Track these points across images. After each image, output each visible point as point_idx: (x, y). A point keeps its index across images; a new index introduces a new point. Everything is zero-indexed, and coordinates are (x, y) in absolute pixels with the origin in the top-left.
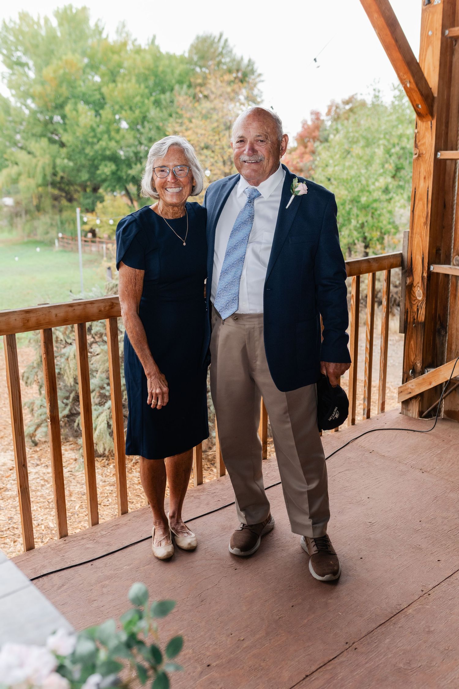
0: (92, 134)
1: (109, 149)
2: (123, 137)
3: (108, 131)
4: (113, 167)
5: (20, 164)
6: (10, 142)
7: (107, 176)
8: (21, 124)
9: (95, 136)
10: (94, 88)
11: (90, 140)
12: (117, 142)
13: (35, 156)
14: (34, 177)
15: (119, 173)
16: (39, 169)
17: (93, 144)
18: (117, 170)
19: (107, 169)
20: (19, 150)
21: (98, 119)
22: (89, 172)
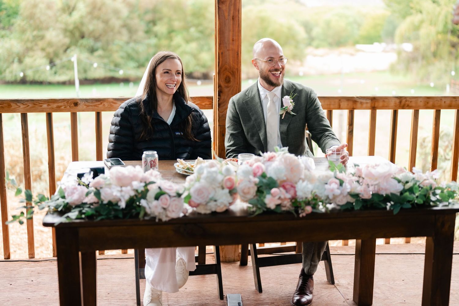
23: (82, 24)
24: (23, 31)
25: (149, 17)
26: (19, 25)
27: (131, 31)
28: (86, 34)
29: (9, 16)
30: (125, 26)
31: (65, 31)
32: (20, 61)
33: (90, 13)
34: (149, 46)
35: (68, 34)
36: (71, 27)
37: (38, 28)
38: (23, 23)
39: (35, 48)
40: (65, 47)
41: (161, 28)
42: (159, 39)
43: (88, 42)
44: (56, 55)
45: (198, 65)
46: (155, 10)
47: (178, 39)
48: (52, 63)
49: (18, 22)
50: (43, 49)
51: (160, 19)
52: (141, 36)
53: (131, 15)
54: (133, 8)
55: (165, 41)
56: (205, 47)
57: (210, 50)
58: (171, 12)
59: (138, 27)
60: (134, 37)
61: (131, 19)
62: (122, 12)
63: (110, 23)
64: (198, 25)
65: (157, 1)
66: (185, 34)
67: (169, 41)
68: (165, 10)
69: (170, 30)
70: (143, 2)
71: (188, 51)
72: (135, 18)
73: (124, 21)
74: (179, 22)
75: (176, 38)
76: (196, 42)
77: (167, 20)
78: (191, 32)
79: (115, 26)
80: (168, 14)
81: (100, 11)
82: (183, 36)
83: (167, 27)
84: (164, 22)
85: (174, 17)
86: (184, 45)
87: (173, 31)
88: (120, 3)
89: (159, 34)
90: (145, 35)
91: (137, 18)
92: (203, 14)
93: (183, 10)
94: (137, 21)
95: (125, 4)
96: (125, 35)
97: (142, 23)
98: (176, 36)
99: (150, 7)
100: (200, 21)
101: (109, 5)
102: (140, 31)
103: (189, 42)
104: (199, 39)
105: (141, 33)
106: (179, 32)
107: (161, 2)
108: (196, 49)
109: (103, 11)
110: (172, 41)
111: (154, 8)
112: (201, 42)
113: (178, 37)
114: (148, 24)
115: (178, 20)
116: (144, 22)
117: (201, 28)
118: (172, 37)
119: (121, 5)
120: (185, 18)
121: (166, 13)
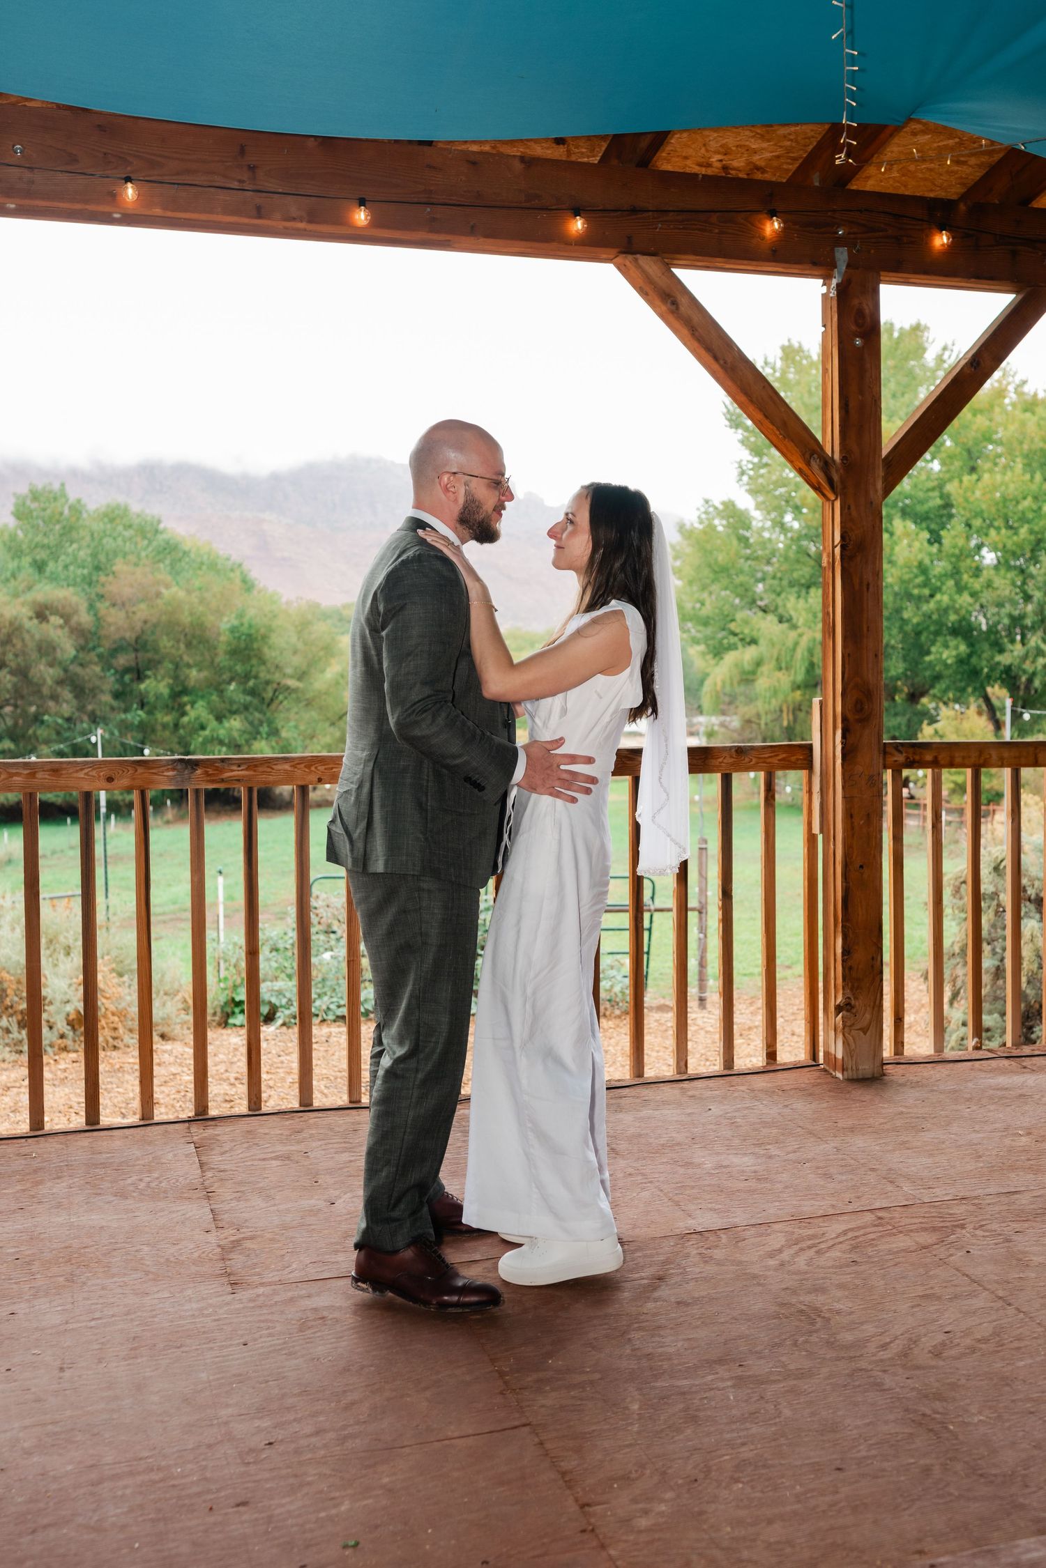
0: (920, 579)
1: (957, 612)
2: (989, 585)
3: (956, 573)
4: (963, 648)
5: (761, 641)
6: (742, 597)
7: (946, 666)
8: (768, 563)
9: (925, 584)
10: (930, 484)
11: (916, 592)
12: (974, 594)
13: (794, 627)
14: (787, 669)
15: (974, 660)
16: (800, 653)
17: (920, 599)
18: (970, 656)
19: (947, 652)
20: (760, 614)
21: (935, 548)
22: (905, 659)
25: (122, 660)
27: (81, 691)
30: (69, 680)
34: (125, 727)
41: (156, 686)
42: (153, 711)
46: (139, 644)
47: (198, 711)
51: (154, 664)
52: (106, 703)
53: (81, 655)
54: (87, 639)
55: (167, 714)
56: (264, 729)
57: (274, 732)
58: (178, 649)
59: (98, 683)
60: (90, 708)
61: (82, 665)
62: (61, 649)
63: (30, 675)
64: (247, 677)
65: (145, 622)
66: (214, 698)
67: (175, 714)
68: (165, 643)
69: (179, 688)
70: (110, 625)
71: (222, 737)
72: (91, 662)
73: (66, 670)
74: (200, 670)
75: (192, 707)
76: (243, 716)
77: (170, 666)
78: (228, 694)
79: (44, 680)
80: (173, 651)
81: (8, 647)
82: (208, 703)
83: (171, 681)
84: (162, 672)
85: (186, 658)
86: (213, 723)
87: (185, 691)
88: (55, 627)
89: (152, 698)
90: (115, 703)
91: (96, 664)
92: (259, 649)
93: (207, 641)
94: (98, 669)
95: (66, 629)
96: (67, 702)
97: (108, 674)
98: (193, 704)
99: (130, 636)
100: (252, 666)
101: (28, 632)
102: (102, 691)
103: (225, 716)
104: (251, 710)
105: (107, 698)
106: (200, 693)
107: (155, 626)
108: (244, 732)
109: (14, 646)
110: (184, 714)
111: (137, 639)
112: (257, 715)
113: (196, 706)
114: (122, 677)
115: (196, 665)
116: (112, 671)
117: (251, 683)
118: (182, 706)
119: (59, 632)
120: (212, 662)
121: (167, 650)
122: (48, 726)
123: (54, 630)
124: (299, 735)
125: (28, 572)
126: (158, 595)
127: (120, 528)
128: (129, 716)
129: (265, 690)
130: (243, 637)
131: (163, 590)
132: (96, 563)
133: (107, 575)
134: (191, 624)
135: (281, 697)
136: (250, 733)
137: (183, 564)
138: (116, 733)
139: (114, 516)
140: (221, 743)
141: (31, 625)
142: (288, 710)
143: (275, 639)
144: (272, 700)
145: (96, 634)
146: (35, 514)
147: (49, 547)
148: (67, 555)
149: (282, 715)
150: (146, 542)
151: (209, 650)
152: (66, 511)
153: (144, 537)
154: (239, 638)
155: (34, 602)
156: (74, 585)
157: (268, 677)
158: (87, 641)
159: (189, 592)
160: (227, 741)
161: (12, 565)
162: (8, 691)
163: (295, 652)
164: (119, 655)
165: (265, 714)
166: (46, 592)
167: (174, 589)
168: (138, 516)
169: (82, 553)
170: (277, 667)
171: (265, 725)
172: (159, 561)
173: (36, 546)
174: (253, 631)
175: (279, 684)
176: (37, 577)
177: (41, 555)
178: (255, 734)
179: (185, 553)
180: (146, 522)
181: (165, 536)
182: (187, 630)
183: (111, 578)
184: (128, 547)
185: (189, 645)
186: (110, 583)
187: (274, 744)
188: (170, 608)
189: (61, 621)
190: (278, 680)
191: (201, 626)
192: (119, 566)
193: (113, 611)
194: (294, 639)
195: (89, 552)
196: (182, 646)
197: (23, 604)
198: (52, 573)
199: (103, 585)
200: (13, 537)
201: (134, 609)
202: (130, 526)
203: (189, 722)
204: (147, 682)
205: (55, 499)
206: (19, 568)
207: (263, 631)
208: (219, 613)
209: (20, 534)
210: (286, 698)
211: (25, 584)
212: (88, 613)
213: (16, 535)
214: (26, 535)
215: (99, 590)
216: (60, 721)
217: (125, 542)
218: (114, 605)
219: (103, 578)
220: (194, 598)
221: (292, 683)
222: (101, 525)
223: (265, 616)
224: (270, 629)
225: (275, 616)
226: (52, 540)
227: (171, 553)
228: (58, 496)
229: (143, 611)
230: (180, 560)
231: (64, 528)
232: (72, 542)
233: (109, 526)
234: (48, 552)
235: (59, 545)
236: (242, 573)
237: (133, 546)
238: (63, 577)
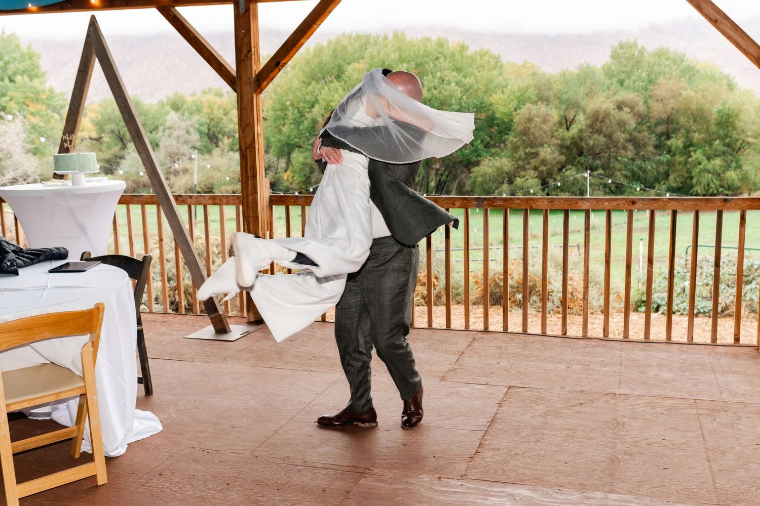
23: (581, 139)
24: (515, 149)
25: (660, 129)
26: (511, 142)
27: (638, 145)
28: (585, 150)
29: (501, 132)
30: (632, 140)
31: (561, 146)
32: (511, 182)
33: (591, 126)
34: (659, 163)
35: (564, 150)
36: (569, 142)
37: (532, 145)
38: (515, 140)
39: (527, 167)
40: (560, 167)
41: (676, 142)
42: (674, 155)
43: (587, 159)
44: (550, 174)
45: (721, 186)
46: (669, 120)
47: (697, 155)
48: (544, 183)
49: (511, 138)
50: (535, 168)
51: (676, 131)
52: (650, 151)
53: (639, 127)
54: (642, 119)
55: (681, 157)
56: (734, 165)
57: (739, 167)
58: (689, 122)
59: (647, 141)
60: (642, 153)
61: (639, 132)
62: (629, 124)
63: (613, 137)
64: (726, 136)
65: (673, 109)
66: (707, 148)
67: (685, 157)
68: (682, 120)
69: (688, 144)
70: (654, 111)
71: (709, 169)
72: (644, 130)
73: (631, 135)
74: (699, 134)
75: (695, 153)
76: (722, 158)
77: (684, 132)
78: (714, 146)
79: (620, 140)
80: (686, 124)
81: (603, 124)
82: (704, 151)
83: (684, 140)
84: (680, 135)
85: (693, 128)
86: (705, 161)
87: (691, 145)
88: (626, 113)
89: (673, 148)
90: (655, 151)
91: (646, 131)
92: (733, 122)
93: (705, 119)
94: (646, 134)
95: (632, 114)
96: (630, 150)
97: (652, 136)
98: (695, 151)
99: (664, 116)
100: (728, 131)
101: (613, 116)
102: (649, 145)
103: (712, 158)
104: (727, 154)
105: (650, 148)
106: (699, 146)
107: (677, 111)
108: (722, 166)
109: (606, 123)
110: (690, 156)
111: (668, 118)
112: (730, 157)
113: (697, 152)
114: (660, 138)
115: (698, 131)
116: (654, 135)
117: (727, 140)
118: (690, 152)
119: (628, 116)
120: (708, 129)
121: (683, 124)
122: (621, 163)
123: (626, 114)
124: (754, 168)
125: (616, 85)
126: (680, 94)
127: (663, 60)
128: (661, 158)
129: (735, 144)
130: (725, 116)
131: (683, 92)
132: (650, 79)
133: (654, 85)
134: (697, 109)
135: (745, 147)
136: (725, 167)
137: (695, 77)
138: (654, 166)
139: (660, 54)
140: (709, 172)
141: (615, 112)
142: (748, 154)
143: (742, 116)
144: (740, 149)
145: (646, 116)
146: (621, 56)
147: (627, 72)
148: (635, 76)
149: (744, 157)
150: (676, 67)
151: (706, 123)
152: (636, 53)
153: (676, 64)
154: (722, 116)
155: (617, 101)
156: (638, 91)
157: (738, 137)
158: (642, 120)
159: (697, 92)
160: (712, 171)
161: (608, 82)
162: (602, 145)
163: (754, 123)
164: (658, 126)
165: (735, 157)
166: (624, 95)
167: (689, 91)
168: (674, 53)
169: (643, 74)
170: (743, 131)
171: (734, 163)
172: (683, 76)
173: (621, 71)
174: (730, 112)
175: (744, 141)
176: (620, 88)
177: (623, 76)
178: (728, 167)
179: (698, 71)
180: (677, 56)
181: (687, 63)
182: (694, 113)
183: (656, 87)
184: (667, 69)
185: (695, 121)
186: (656, 89)
187: (738, 173)
188: (685, 101)
189: (629, 110)
190: (743, 139)
191: (702, 110)
192: (661, 80)
193: (656, 104)
194: (753, 116)
195: (647, 73)
196: (691, 121)
197: (611, 102)
198: (627, 85)
199: (652, 91)
200: (610, 68)
201: (667, 102)
202: (669, 59)
203: (692, 161)
204: (672, 140)
205: (631, 47)
206: (611, 84)
207: (736, 112)
208: (712, 102)
209: (613, 67)
210: (748, 148)
211: (612, 92)
212: (643, 105)
213: (611, 67)
214: (616, 67)
215: (649, 93)
216: (626, 160)
217: (665, 67)
218: (657, 101)
219: (652, 87)
220: (699, 96)
221: (751, 140)
222: (654, 59)
223: (738, 103)
224: (740, 111)
225: (743, 104)
226: (628, 69)
227: (689, 73)
228: (631, 46)
229: (672, 103)
230: (694, 75)
231: (635, 62)
232: (638, 69)
233: (658, 59)
234: (626, 75)
235: (632, 71)
236: (729, 81)
237: (669, 70)
238: (632, 87)
